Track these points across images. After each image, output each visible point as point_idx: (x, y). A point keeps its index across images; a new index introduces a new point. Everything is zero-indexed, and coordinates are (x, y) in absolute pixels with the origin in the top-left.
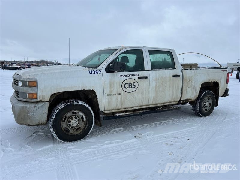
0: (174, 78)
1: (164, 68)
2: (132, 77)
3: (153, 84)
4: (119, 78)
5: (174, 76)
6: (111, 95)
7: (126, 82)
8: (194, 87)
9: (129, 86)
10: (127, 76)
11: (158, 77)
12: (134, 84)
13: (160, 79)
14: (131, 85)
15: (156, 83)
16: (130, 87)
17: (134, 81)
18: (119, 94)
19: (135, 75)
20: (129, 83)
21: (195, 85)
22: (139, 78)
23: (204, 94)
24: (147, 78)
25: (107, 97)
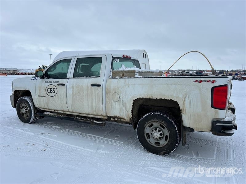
0: (93, 87)
1: (85, 76)
2: (53, 84)
3: (70, 92)
4: (44, 83)
5: (92, 85)
6: (40, 96)
7: (48, 87)
8: (123, 102)
9: (51, 90)
10: (50, 82)
11: (74, 85)
12: (54, 89)
13: (76, 87)
14: (52, 90)
15: (72, 90)
16: (51, 92)
17: (54, 87)
18: (45, 96)
19: (56, 82)
20: (51, 88)
21: (124, 100)
22: (58, 85)
23: (146, 115)
24: (64, 85)
25: (38, 97)
